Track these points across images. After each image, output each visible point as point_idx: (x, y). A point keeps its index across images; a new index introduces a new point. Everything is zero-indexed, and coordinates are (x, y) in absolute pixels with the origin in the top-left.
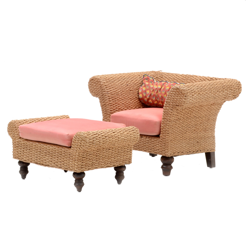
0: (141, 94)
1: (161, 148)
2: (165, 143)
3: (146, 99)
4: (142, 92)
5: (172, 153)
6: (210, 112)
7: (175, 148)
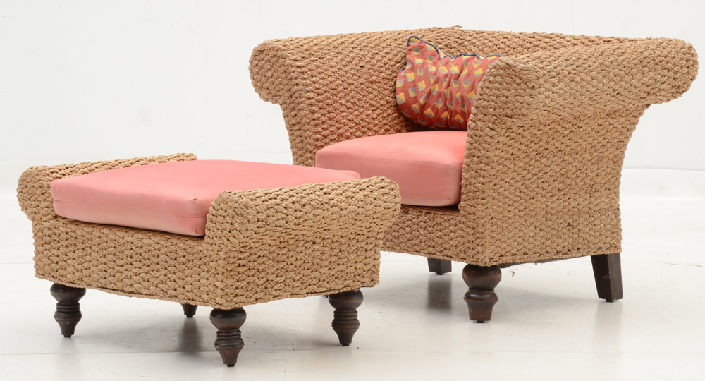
0: (403, 91)
1: (461, 240)
2: (475, 226)
3: (416, 107)
4: (404, 86)
5: (497, 255)
6: (605, 136)
7: (503, 240)
